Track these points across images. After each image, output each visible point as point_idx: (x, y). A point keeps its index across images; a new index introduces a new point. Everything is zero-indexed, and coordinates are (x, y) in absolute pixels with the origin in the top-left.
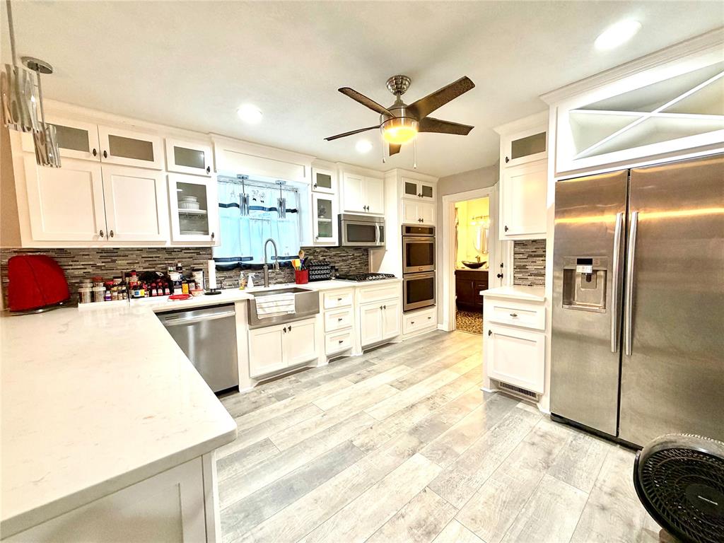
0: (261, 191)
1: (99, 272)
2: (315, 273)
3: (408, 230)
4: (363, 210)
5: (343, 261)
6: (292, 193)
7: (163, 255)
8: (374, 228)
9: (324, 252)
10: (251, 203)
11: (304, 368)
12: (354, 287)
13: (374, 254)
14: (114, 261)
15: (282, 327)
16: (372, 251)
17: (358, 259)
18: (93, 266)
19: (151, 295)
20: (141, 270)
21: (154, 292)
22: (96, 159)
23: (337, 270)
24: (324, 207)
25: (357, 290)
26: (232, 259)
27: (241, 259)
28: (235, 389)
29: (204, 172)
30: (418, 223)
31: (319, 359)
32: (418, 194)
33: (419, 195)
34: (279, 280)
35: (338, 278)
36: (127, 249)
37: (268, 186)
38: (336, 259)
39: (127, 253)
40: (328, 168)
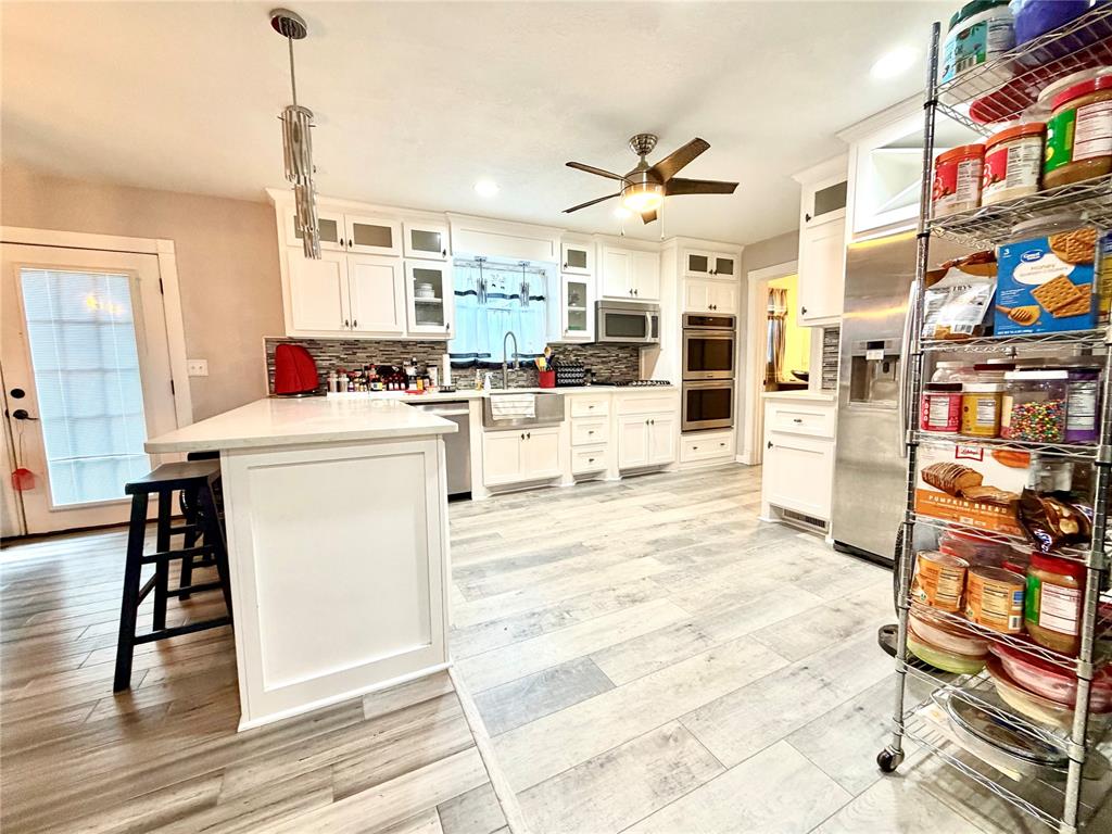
0: (502, 275)
1: (342, 364)
2: (565, 376)
3: (694, 321)
4: (629, 295)
5: (603, 362)
6: (539, 276)
7: (399, 349)
8: (644, 318)
9: (578, 350)
10: (490, 290)
11: (545, 485)
12: (612, 393)
13: (646, 354)
14: (355, 353)
15: (520, 433)
16: (643, 351)
17: (625, 361)
18: (338, 357)
19: (388, 389)
20: (379, 364)
21: (391, 385)
22: (343, 248)
23: (593, 375)
24: (576, 293)
25: (615, 397)
26: (467, 356)
27: (477, 355)
28: (467, 496)
29: (439, 256)
30: (709, 311)
31: (563, 479)
32: (709, 270)
33: (711, 272)
34: (520, 383)
36: (366, 342)
37: (510, 268)
38: (593, 359)
40: (584, 242)
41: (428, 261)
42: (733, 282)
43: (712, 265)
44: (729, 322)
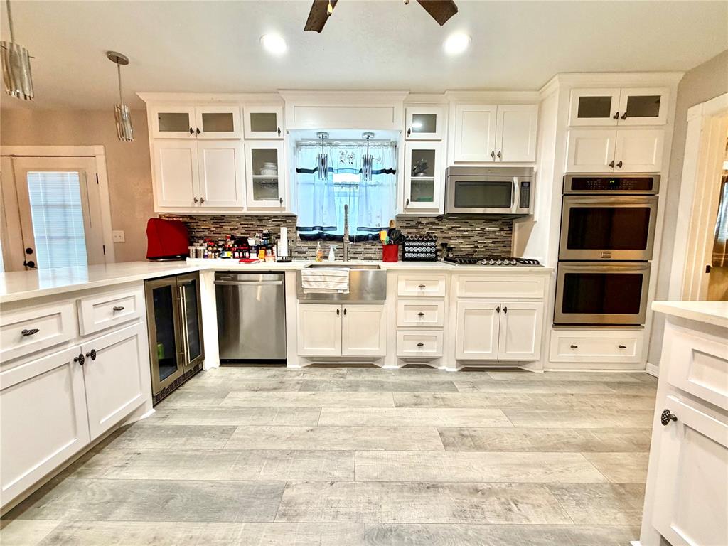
0: (350, 151)
1: (212, 235)
2: (412, 250)
3: (579, 183)
4: (491, 159)
5: (464, 237)
6: (390, 149)
7: (255, 223)
8: (509, 186)
9: (433, 223)
11: (369, 364)
12: (451, 272)
13: (520, 228)
14: (221, 226)
15: (335, 308)
16: (517, 225)
17: (492, 235)
18: (209, 229)
19: (234, 257)
20: (240, 235)
21: (237, 254)
22: (193, 136)
23: (450, 249)
24: (423, 161)
25: (454, 277)
27: (321, 228)
28: (283, 362)
29: (274, 134)
30: (610, 170)
31: (386, 358)
32: (613, 113)
33: (616, 117)
34: (368, 256)
35: (448, 260)
38: (451, 233)
39: (230, 220)
40: (435, 104)
41: (265, 140)
42: (658, 127)
43: (619, 106)
44: (646, 183)
